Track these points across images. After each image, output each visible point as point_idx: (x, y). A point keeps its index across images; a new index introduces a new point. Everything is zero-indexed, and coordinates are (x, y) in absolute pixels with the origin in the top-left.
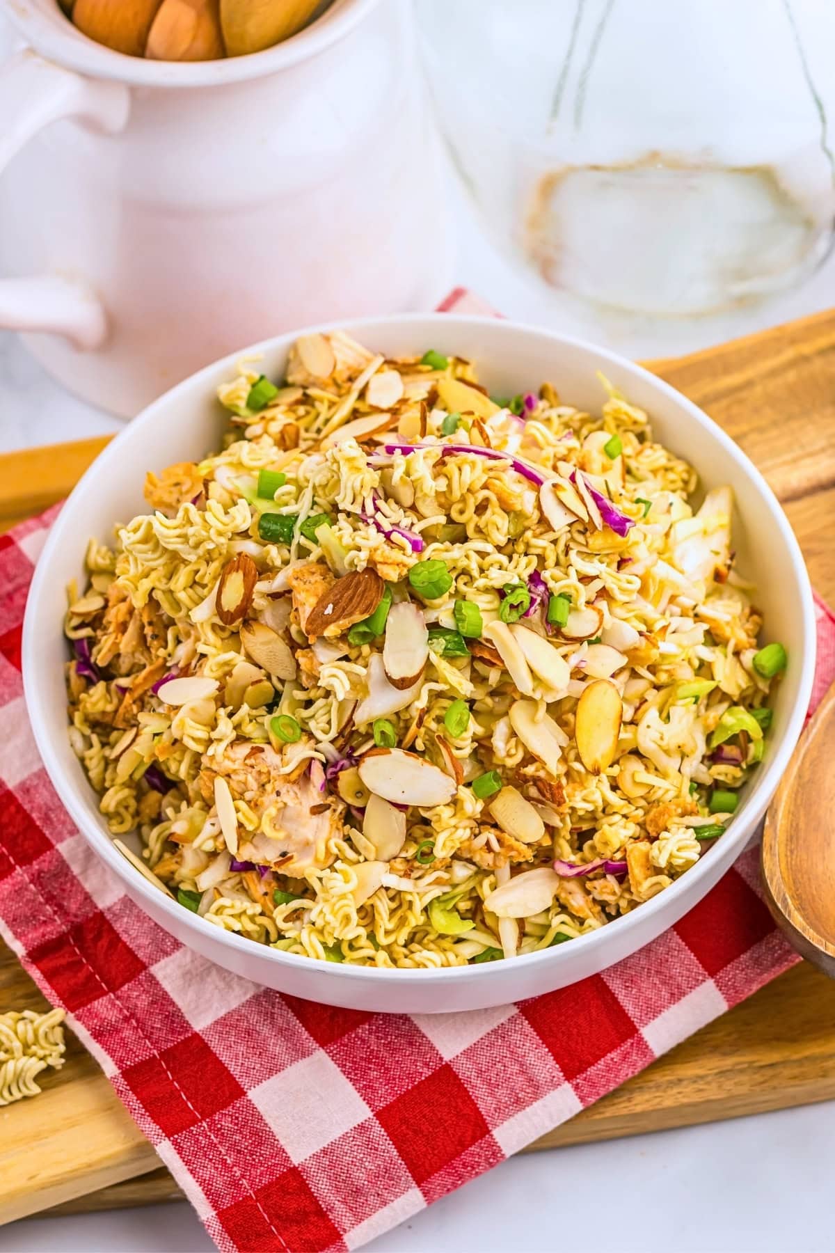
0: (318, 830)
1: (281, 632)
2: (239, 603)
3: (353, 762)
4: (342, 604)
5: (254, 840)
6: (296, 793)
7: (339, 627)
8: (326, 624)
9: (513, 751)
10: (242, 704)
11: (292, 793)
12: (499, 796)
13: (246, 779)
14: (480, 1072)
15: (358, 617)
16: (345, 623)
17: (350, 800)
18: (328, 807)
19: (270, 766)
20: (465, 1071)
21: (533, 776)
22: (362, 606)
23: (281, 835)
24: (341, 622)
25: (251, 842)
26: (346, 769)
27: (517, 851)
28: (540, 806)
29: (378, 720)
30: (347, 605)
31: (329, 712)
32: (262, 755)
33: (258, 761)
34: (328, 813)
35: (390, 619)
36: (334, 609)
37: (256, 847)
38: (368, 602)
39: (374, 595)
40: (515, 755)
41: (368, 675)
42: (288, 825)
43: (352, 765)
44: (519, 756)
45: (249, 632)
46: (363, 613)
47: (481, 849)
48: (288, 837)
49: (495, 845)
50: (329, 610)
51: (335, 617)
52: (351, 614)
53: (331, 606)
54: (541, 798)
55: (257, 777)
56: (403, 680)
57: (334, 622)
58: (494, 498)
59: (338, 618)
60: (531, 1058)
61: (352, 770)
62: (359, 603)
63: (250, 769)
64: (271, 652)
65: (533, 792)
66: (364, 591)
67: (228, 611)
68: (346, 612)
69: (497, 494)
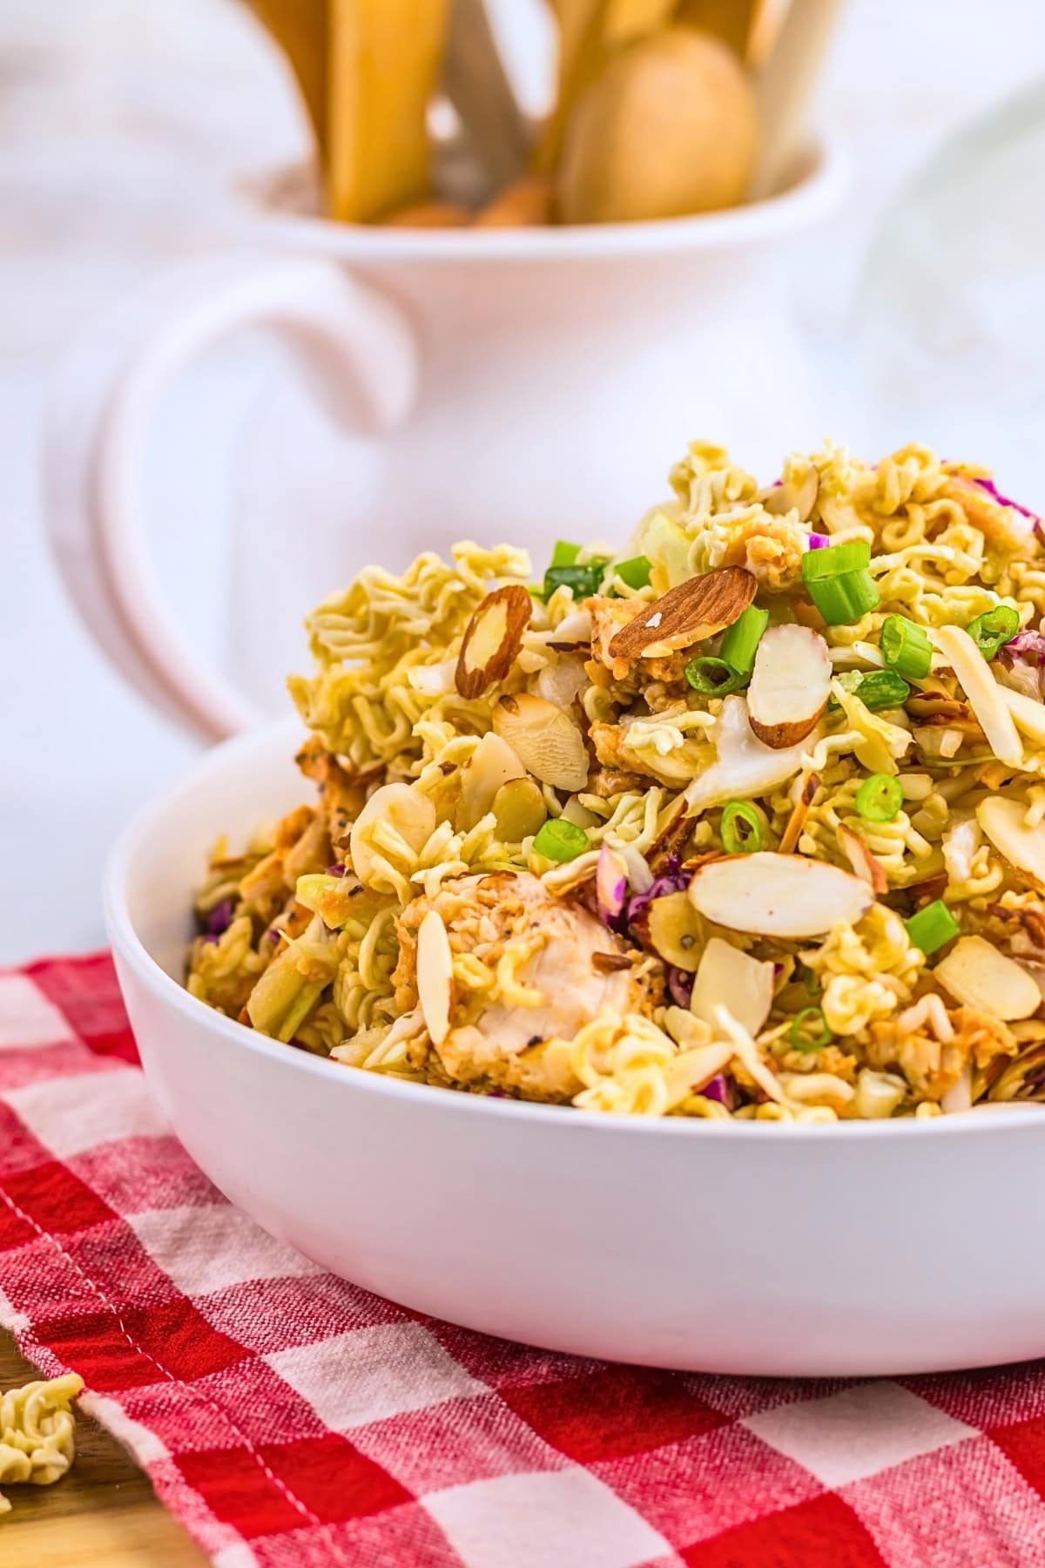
0: (605, 998)
1: (567, 707)
2: (495, 651)
3: (680, 882)
4: (680, 612)
5: (484, 1021)
6: (568, 924)
7: (669, 645)
8: (650, 640)
9: (983, 868)
10: (486, 814)
11: (560, 921)
12: (954, 951)
13: (478, 926)
14: (898, 1510)
15: (705, 632)
16: (681, 639)
17: (671, 954)
18: (627, 965)
19: (524, 899)
20: (870, 1505)
21: (1020, 910)
22: (714, 611)
23: (534, 996)
24: (674, 638)
25: (476, 1025)
26: (667, 894)
27: (987, 1028)
28: (1032, 964)
29: (732, 800)
30: (687, 615)
31: (642, 817)
32: (513, 884)
33: (503, 893)
34: (625, 974)
35: (765, 647)
36: (662, 621)
37: (484, 1032)
38: (724, 604)
39: (736, 594)
40: (984, 876)
41: (717, 727)
42: (547, 980)
43: (677, 888)
44: (995, 878)
45: (510, 711)
46: (715, 621)
47: (915, 1033)
48: (547, 1004)
49: (944, 1029)
50: (655, 621)
51: (664, 631)
52: (692, 625)
53: (659, 616)
54: (1035, 950)
55: (499, 923)
56: (781, 729)
57: (663, 637)
58: (958, 511)
59: (670, 633)
60: (1004, 1505)
61: (677, 895)
62: (708, 609)
63: (486, 910)
64: (546, 741)
65: (1021, 942)
66: (720, 591)
67: (475, 670)
68: (684, 624)
69: (964, 507)
